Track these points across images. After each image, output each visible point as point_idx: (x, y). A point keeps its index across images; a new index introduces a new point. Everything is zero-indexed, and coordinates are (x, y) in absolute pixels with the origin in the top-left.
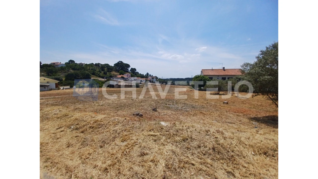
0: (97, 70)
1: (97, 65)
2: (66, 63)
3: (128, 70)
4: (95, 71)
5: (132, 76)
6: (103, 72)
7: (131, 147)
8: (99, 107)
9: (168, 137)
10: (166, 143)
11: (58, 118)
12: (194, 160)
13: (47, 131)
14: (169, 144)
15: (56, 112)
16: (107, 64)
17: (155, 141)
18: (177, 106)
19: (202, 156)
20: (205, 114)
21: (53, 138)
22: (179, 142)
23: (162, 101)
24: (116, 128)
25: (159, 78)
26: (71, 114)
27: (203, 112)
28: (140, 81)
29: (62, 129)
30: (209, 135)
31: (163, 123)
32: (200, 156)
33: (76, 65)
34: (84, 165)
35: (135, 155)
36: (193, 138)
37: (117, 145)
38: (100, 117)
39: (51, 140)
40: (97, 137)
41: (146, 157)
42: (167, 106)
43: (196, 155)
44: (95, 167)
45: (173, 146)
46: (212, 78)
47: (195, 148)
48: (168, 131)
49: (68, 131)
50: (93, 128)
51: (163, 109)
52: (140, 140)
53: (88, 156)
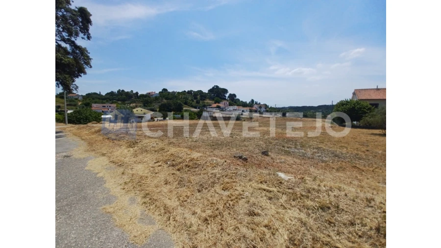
0: (190, 99)
1: (190, 92)
2: (160, 92)
3: (226, 97)
4: (188, 99)
5: (230, 105)
6: (195, 101)
7: (236, 200)
8: (193, 143)
9: (292, 198)
10: (290, 207)
11: (156, 151)
12: (341, 243)
13: (146, 163)
14: (293, 209)
15: (154, 145)
16: (201, 91)
17: (270, 199)
18: (303, 151)
19: (356, 239)
20: (363, 171)
21: (152, 172)
22: (313, 210)
23: (277, 141)
24: (214, 171)
25: (270, 107)
26: (167, 148)
27: (358, 166)
28: (241, 111)
29: (160, 164)
30: (372, 207)
31: (282, 175)
32: (353, 238)
33: (168, 94)
34: (182, 208)
35: (241, 212)
36: (341, 207)
37: (218, 193)
38: (195, 155)
39: (150, 174)
40: (195, 179)
41: (257, 219)
42: (285, 150)
43: (346, 236)
44: (194, 213)
45: (302, 214)
46: (378, 104)
47: (344, 224)
48: (291, 189)
49: (165, 166)
50: (189, 167)
51: (278, 153)
52: (247, 193)
53: (186, 199)
